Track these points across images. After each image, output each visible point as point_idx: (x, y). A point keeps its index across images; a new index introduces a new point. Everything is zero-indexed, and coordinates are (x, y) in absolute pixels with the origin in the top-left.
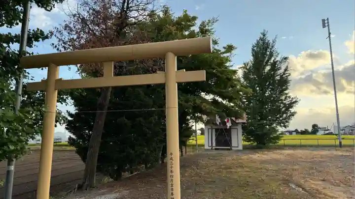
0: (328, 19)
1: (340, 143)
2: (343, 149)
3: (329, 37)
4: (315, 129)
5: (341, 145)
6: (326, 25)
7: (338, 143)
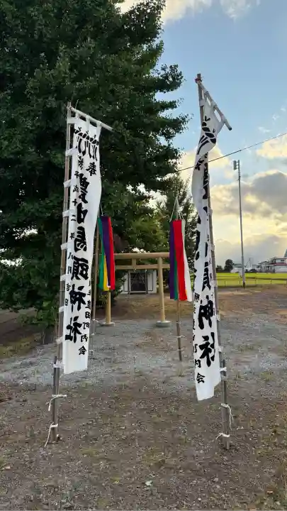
0: (239, 162)
1: (244, 283)
2: (246, 289)
3: (239, 179)
4: (229, 265)
5: (244, 286)
6: (237, 167)
7: (242, 284)
